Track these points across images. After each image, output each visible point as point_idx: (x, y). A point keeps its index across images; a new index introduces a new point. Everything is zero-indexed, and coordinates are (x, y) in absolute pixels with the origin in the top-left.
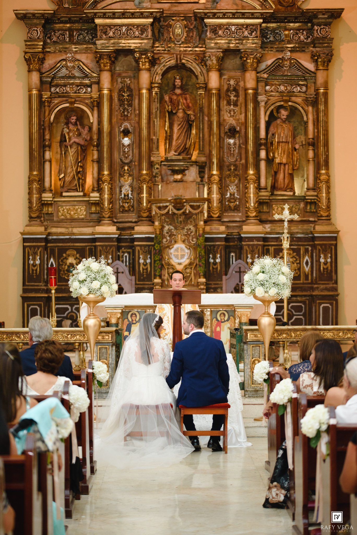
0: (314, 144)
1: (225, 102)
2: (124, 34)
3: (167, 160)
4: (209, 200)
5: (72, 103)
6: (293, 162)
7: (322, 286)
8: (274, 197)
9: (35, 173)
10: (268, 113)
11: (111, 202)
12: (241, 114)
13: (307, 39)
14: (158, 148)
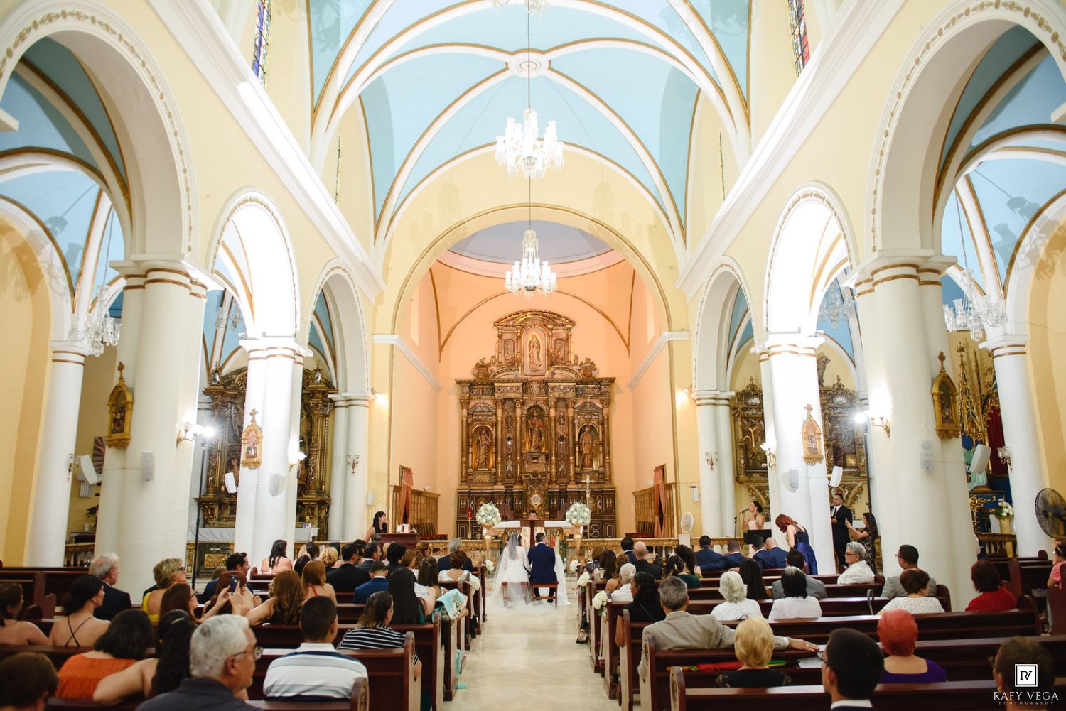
0: (602, 444)
1: (558, 424)
2: (508, 390)
3: (530, 452)
4: (551, 473)
6: (592, 452)
7: (608, 516)
9: (464, 459)
11: (502, 473)
12: (566, 429)
13: (598, 392)
14: (525, 446)
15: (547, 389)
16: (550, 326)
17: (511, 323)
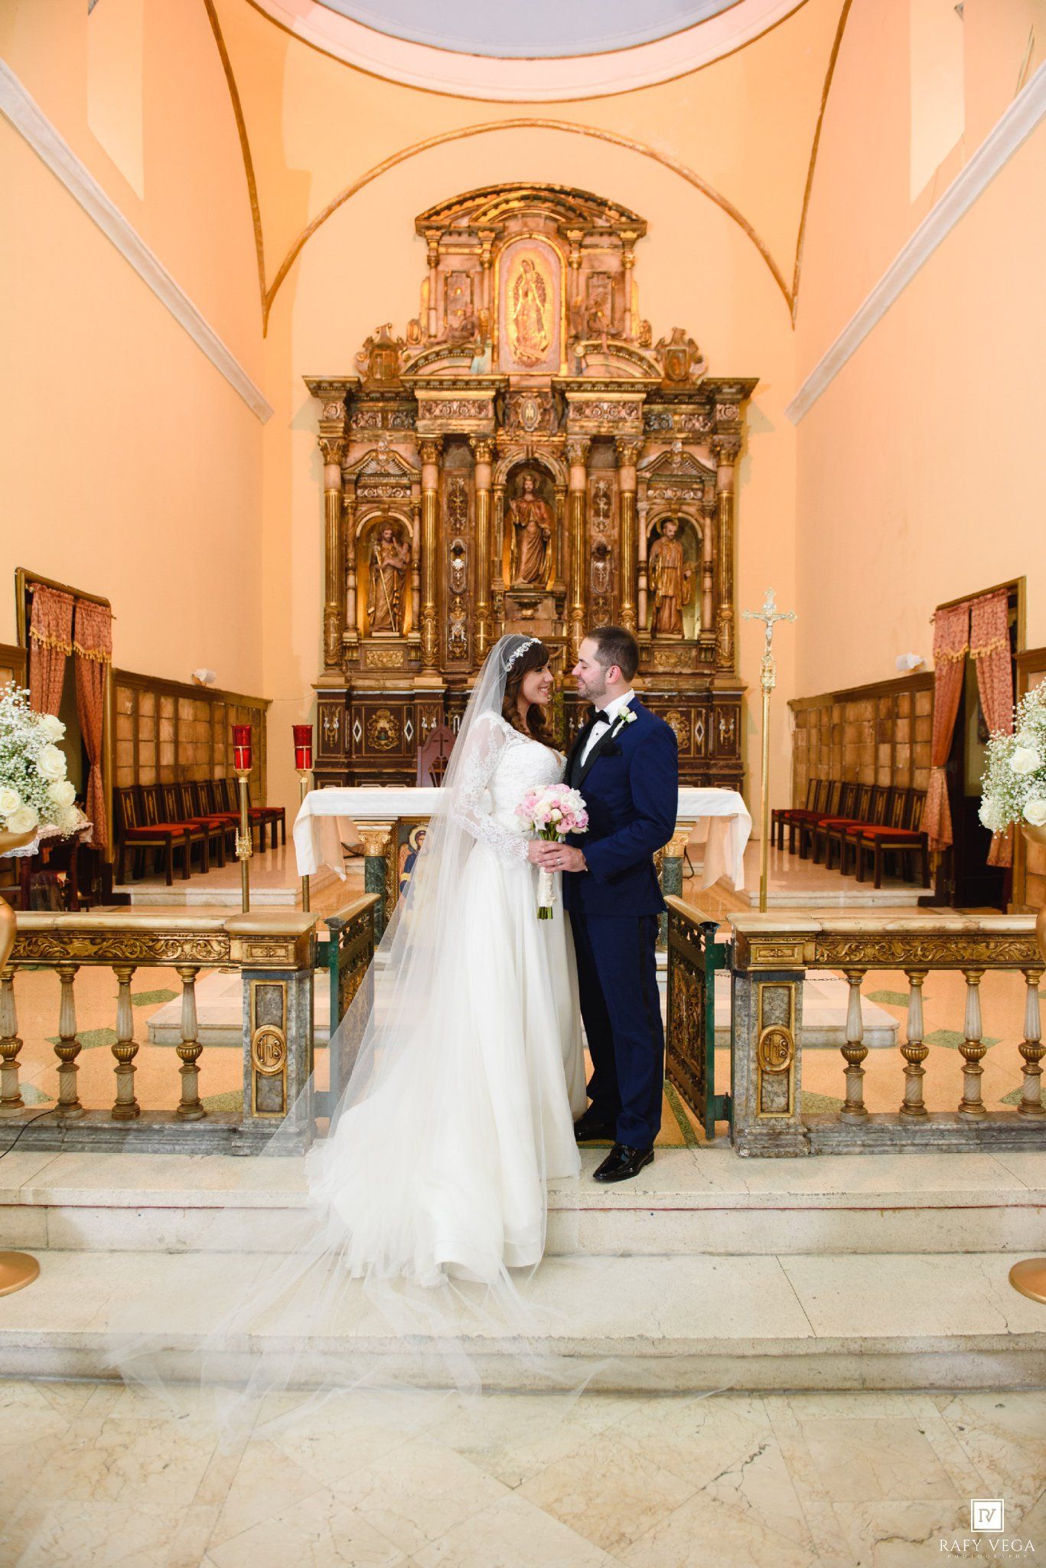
0: (713, 569)
1: (592, 512)
2: (455, 412)
3: (512, 589)
4: (569, 643)
5: (384, 511)
6: (682, 593)
7: (722, 763)
8: (656, 642)
9: (333, 604)
10: (650, 527)
11: (436, 644)
12: (613, 528)
13: (704, 427)
14: (500, 573)
15: (564, 415)
16: (574, 235)
17: (464, 222)
